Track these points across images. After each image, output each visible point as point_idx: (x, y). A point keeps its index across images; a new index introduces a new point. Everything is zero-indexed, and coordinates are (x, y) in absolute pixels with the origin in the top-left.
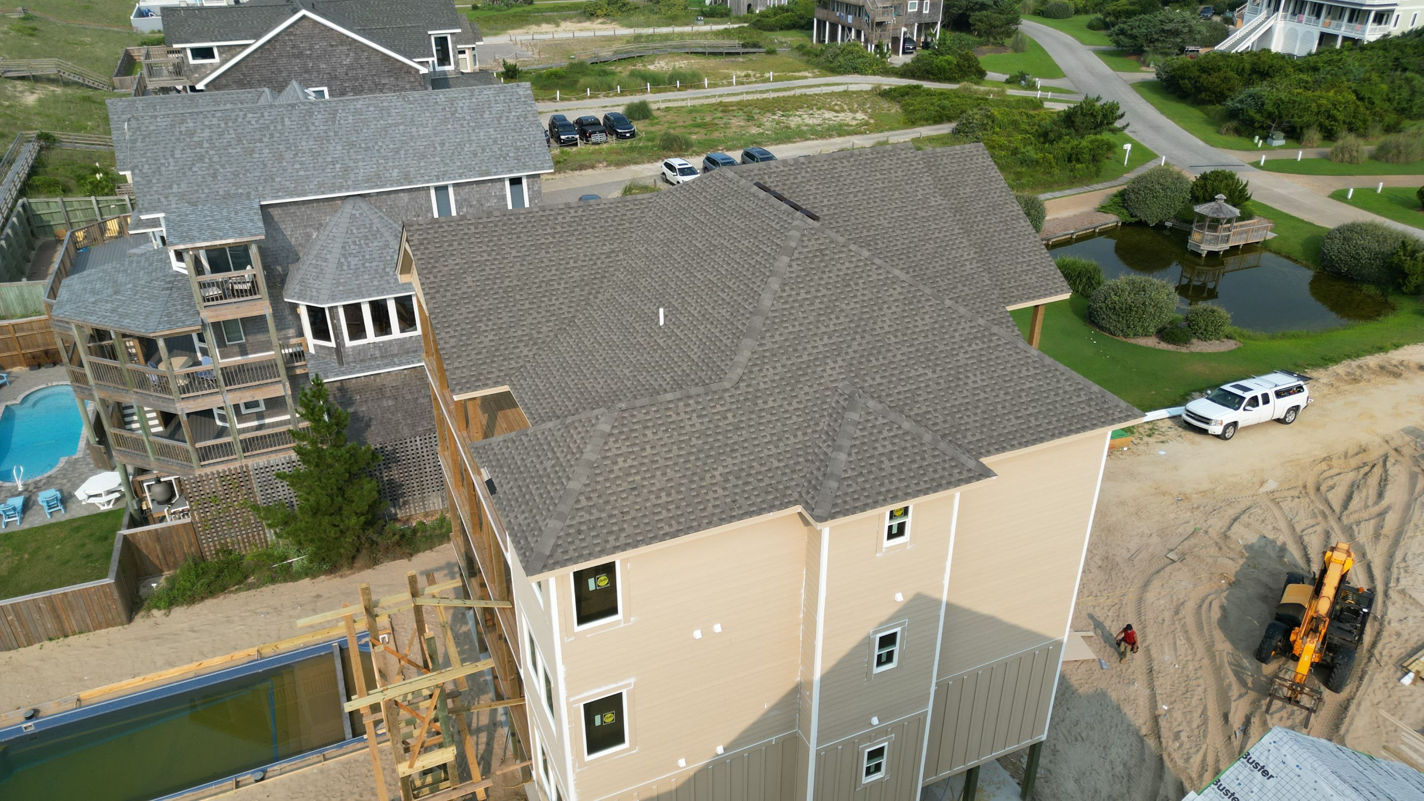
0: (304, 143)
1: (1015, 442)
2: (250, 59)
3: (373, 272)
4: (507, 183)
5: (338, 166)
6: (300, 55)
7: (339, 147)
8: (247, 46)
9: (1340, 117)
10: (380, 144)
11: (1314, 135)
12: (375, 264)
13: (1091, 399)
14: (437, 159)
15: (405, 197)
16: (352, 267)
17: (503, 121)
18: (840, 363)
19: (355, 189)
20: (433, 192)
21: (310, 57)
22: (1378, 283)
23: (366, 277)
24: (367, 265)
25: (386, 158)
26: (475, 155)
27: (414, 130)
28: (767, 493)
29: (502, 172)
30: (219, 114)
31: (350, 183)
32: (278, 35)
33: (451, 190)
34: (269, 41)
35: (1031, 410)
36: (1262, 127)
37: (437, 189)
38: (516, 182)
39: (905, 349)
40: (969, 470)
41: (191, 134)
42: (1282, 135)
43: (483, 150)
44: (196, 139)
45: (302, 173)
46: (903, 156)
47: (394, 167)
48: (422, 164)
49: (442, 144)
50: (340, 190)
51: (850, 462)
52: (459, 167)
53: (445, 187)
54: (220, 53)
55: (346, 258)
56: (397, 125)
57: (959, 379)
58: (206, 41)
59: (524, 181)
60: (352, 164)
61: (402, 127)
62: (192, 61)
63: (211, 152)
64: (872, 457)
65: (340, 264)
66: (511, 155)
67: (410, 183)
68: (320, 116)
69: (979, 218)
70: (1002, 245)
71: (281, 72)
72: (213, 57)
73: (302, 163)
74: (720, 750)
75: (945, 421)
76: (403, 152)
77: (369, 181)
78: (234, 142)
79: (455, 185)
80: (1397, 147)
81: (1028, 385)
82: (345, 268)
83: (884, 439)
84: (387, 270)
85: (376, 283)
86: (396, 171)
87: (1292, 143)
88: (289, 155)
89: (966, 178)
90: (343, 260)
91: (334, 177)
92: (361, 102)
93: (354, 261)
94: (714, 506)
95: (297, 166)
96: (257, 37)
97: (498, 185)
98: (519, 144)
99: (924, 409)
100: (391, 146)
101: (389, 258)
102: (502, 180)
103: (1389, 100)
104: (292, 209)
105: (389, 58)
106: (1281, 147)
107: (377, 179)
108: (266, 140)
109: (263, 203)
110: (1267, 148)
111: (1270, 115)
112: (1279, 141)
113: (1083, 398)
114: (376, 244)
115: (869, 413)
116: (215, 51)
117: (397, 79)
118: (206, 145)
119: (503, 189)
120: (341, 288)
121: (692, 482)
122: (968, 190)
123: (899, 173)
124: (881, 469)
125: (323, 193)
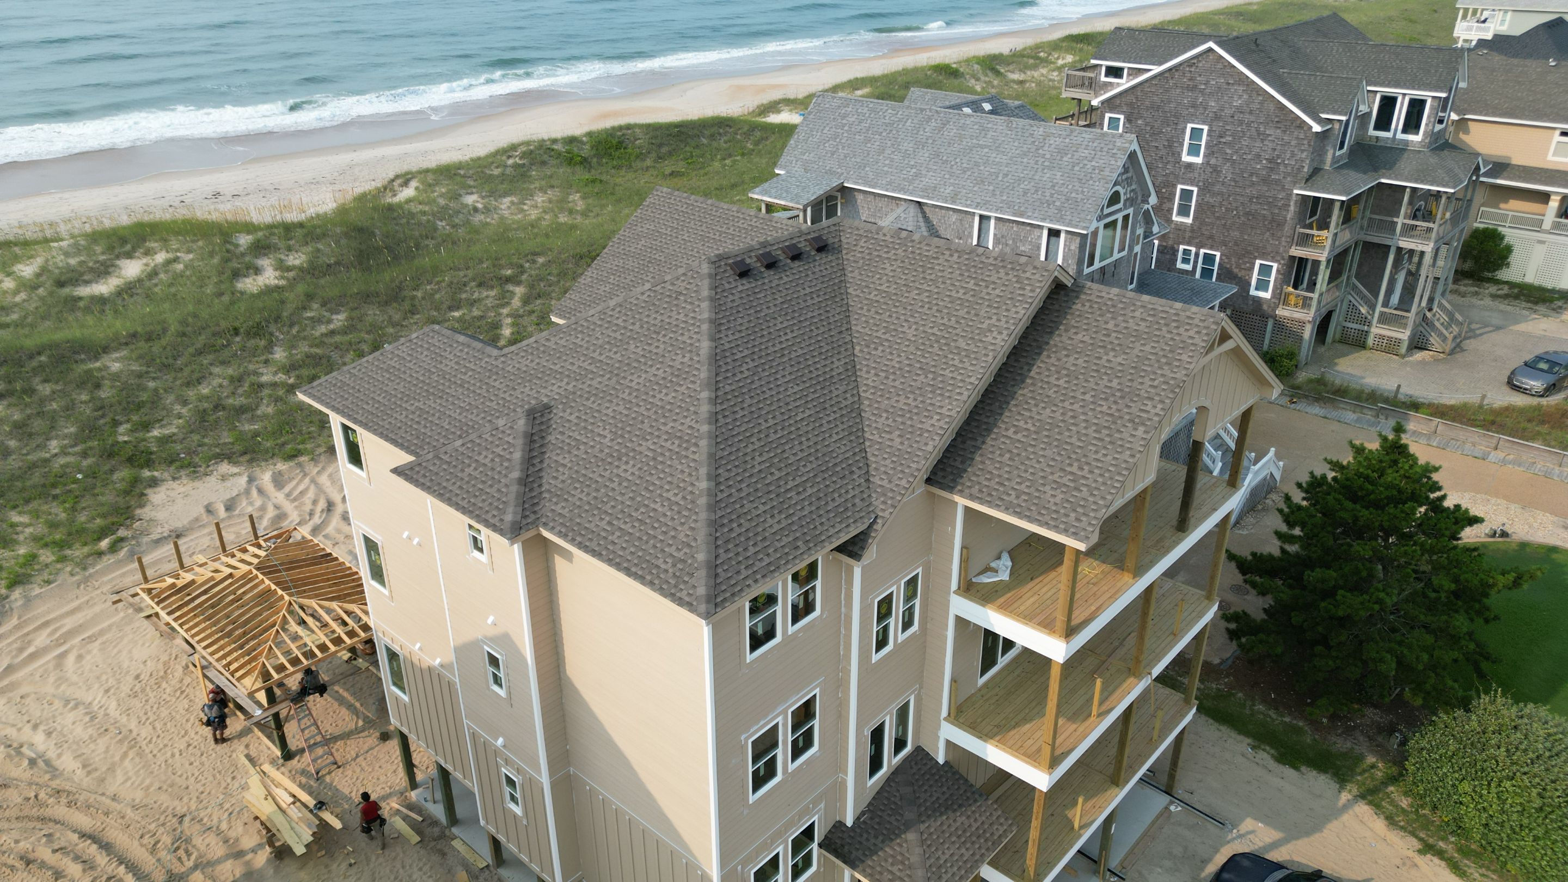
0: (906, 144)
1: (579, 539)
2: (1147, 85)
4: (1045, 233)
5: (914, 170)
6: (1194, 88)
7: (926, 155)
8: (1149, 70)
10: (958, 160)
13: (684, 561)
14: (991, 188)
15: (954, 217)
17: (1077, 168)
18: (570, 387)
19: (911, 194)
20: (977, 219)
21: (1202, 91)
25: (952, 174)
26: (1025, 193)
27: (994, 155)
28: (418, 438)
29: (1043, 220)
30: (871, 105)
31: (911, 188)
32: (1181, 64)
33: (993, 222)
34: (1170, 70)
35: (627, 527)
37: (981, 217)
38: (1054, 233)
39: (621, 408)
40: (502, 520)
41: (844, 117)
43: (1037, 191)
44: (844, 121)
45: (886, 169)
46: (1028, 275)
47: (953, 184)
48: (975, 189)
49: (1006, 175)
50: (899, 192)
51: (457, 450)
52: (1002, 201)
53: (988, 218)
54: (1129, 75)
56: (986, 146)
57: (620, 459)
58: (1119, 61)
59: (1063, 235)
60: (924, 172)
61: (986, 150)
62: (1103, 78)
63: (845, 135)
64: (470, 457)
66: (1058, 204)
67: (954, 202)
68: (934, 124)
69: (1087, 397)
70: (1074, 440)
71: (1170, 102)
72: (1120, 76)
73: (892, 160)
74: (438, 661)
75: (563, 481)
76: (969, 173)
77: (926, 192)
78: (864, 131)
79: (997, 219)
81: (657, 506)
83: (493, 452)
86: (951, 188)
88: (888, 151)
89: (1137, 344)
91: (904, 179)
92: (972, 119)
94: (390, 423)
95: (887, 162)
96: (1160, 64)
97: (1037, 232)
98: (1073, 195)
99: (565, 462)
100: (965, 165)
102: (1041, 227)
104: (870, 198)
105: (1283, 107)
107: (931, 191)
108: (884, 134)
109: (846, 185)
113: (680, 555)
115: (511, 428)
116: (1126, 71)
117: (1284, 132)
118: (846, 128)
119: (1040, 237)
121: (401, 399)
122: (1119, 360)
123: (997, 292)
124: (462, 471)
125: (887, 190)
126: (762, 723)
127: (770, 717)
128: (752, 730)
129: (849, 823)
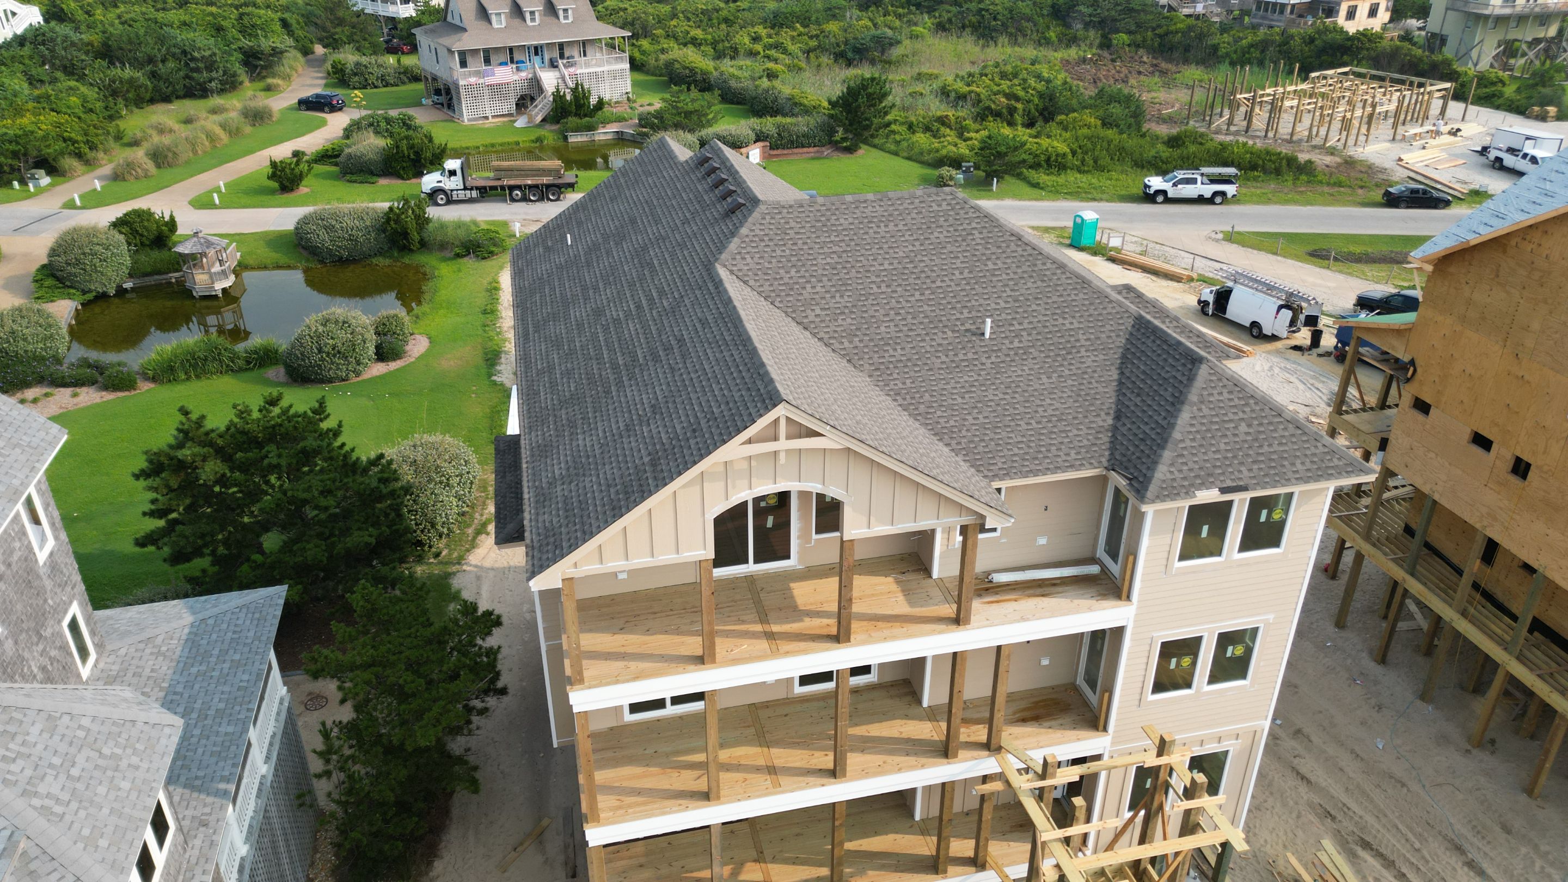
3: (97, 774)
9: (79, 138)
11: (69, 162)
12: (80, 759)
16: (65, 796)
22: (380, 253)
23: (102, 790)
24: (75, 772)
36: (13, 169)
42: (42, 172)
55: (36, 794)
65: (44, 811)
80: (169, 150)
82: (58, 809)
84: (106, 751)
85: (125, 785)
87: (61, 179)
90: (36, 802)
93: (52, 785)
101: (81, 734)
103: (91, 110)
106: (51, 185)
110: (40, 191)
111: (15, 155)
112: (45, 180)
114: (35, 730)
120: (103, 843)
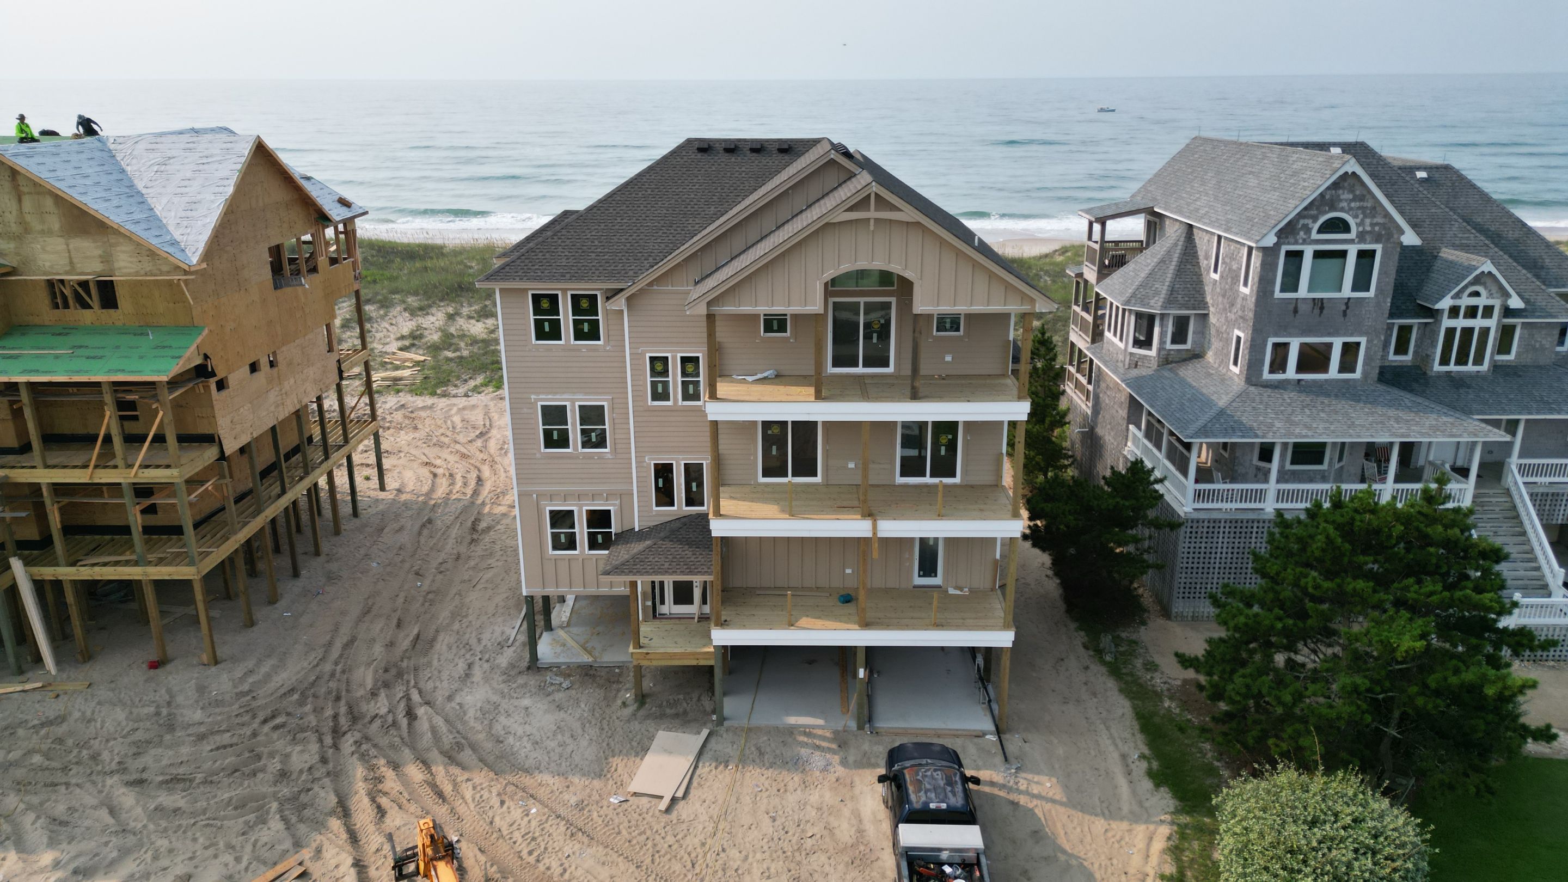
4: (1246, 250)
14: (1229, 208)
15: (1205, 238)
20: (1216, 239)
29: (1245, 237)
33: (1222, 241)
37: (1219, 237)
38: (1250, 251)
49: (1245, 197)
50: (1187, 217)
56: (1251, 173)
59: (1253, 252)
60: (1202, 197)
61: (1251, 176)
67: (1199, 221)
76: (1226, 196)
79: (1224, 238)
95: (1189, 189)
102: (1244, 245)
109: (1156, 210)
126: (550, 397)
127: (558, 397)
128: (541, 397)
129: (637, 529)
